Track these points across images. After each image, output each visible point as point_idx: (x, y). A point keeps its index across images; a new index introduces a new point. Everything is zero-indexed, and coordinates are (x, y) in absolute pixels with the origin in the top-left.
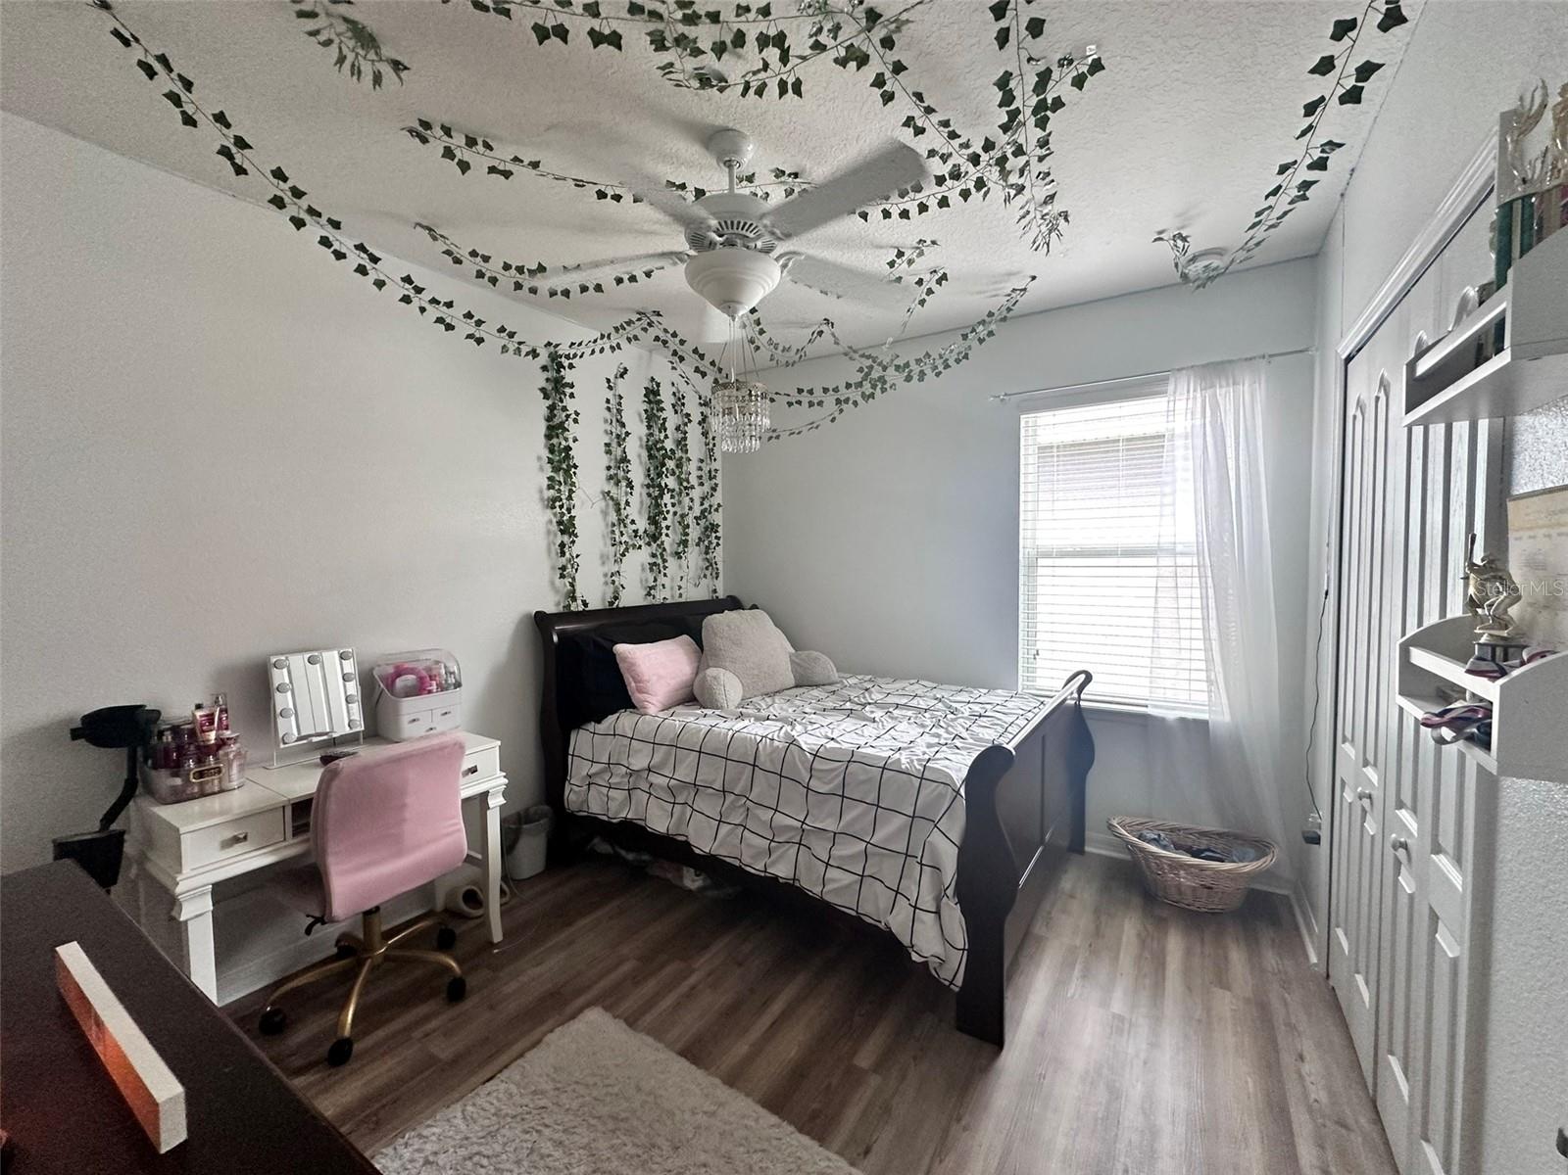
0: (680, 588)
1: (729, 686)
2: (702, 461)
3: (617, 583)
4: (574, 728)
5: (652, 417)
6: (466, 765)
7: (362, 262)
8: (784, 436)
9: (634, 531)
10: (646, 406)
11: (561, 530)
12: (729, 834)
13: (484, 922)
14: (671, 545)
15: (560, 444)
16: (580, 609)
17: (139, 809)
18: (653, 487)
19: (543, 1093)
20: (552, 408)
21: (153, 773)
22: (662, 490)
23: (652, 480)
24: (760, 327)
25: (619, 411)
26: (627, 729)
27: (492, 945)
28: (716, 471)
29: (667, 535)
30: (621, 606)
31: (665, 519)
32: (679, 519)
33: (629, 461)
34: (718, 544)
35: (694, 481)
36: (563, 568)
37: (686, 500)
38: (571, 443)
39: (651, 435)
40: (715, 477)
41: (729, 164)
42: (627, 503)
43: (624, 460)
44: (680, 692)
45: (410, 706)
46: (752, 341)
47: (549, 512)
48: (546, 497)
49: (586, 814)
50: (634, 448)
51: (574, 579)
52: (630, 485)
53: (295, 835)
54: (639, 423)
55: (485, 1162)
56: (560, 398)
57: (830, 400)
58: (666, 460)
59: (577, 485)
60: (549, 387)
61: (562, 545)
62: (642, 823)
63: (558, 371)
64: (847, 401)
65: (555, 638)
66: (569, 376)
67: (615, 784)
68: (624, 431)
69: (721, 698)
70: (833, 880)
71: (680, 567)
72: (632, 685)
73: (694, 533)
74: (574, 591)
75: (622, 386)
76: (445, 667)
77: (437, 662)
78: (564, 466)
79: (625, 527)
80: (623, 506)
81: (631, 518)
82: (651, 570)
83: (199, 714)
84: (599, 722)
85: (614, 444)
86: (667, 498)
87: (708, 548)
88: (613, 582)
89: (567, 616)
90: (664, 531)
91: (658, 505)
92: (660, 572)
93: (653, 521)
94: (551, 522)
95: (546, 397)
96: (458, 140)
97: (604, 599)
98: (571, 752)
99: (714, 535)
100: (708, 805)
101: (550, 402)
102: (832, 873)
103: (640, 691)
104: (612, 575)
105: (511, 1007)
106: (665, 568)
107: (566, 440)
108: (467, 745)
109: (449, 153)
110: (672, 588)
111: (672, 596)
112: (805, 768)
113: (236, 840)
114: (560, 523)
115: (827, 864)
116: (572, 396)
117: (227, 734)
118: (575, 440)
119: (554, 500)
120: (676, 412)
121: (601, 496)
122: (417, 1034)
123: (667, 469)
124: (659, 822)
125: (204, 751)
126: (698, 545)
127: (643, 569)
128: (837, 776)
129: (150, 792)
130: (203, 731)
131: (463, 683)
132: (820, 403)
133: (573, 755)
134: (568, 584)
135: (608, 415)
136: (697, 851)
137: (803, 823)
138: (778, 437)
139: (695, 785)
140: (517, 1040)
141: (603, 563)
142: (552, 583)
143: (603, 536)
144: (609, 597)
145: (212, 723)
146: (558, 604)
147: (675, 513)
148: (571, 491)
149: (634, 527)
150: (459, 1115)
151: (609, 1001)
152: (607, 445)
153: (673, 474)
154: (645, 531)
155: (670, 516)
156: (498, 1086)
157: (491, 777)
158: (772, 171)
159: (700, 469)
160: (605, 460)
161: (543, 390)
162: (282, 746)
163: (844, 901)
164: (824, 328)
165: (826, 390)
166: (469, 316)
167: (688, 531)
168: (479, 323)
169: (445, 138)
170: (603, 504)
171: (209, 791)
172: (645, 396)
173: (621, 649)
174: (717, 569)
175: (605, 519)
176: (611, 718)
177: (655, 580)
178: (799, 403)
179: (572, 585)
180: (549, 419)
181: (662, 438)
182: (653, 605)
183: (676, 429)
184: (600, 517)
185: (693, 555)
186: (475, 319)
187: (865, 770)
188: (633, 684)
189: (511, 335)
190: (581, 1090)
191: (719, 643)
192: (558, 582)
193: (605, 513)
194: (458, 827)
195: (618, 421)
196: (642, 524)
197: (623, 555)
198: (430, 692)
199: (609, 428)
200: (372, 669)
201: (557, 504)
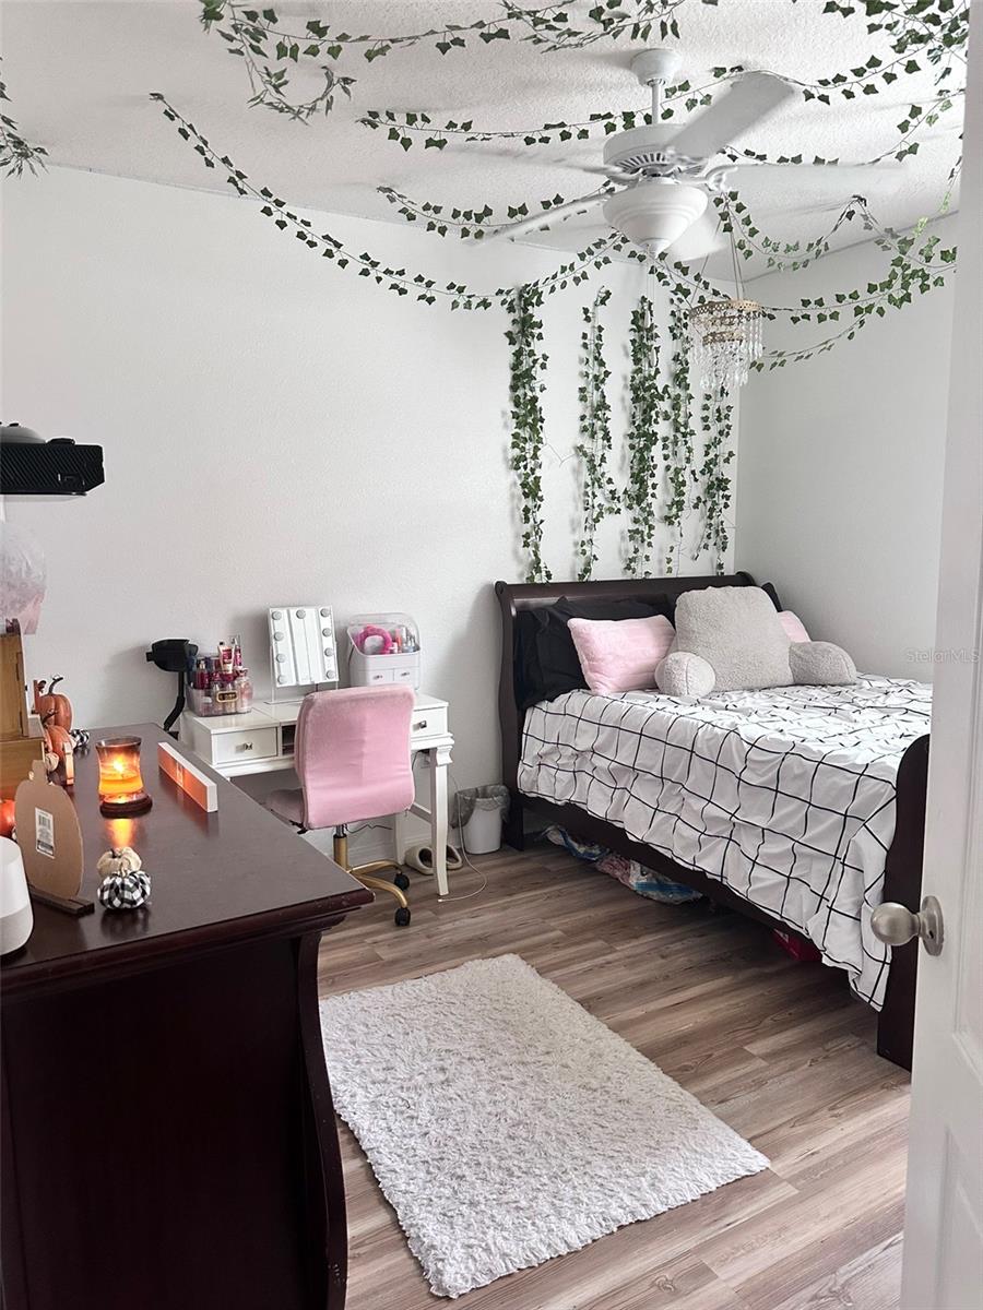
0: (669, 561)
1: (695, 672)
2: (708, 397)
3: (588, 553)
4: (530, 706)
5: (641, 348)
6: (416, 719)
7: (329, 248)
8: (790, 360)
9: (611, 492)
10: (633, 336)
11: (524, 493)
12: (664, 821)
13: (433, 877)
14: (661, 508)
15: (525, 394)
16: (544, 581)
17: (185, 718)
18: (639, 436)
19: (455, 995)
20: (518, 354)
21: (194, 691)
22: (652, 438)
23: (638, 428)
24: (751, 226)
25: (598, 347)
26: (576, 707)
27: (439, 896)
28: (729, 408)
29: (653, 496)
30: (592, 579)
31: (653, 475)
32: (671, 474)
33: (608, 408)
34: (726, 506)
35: (695, 424)
36: (527, 536)
37: (682, 451)
38: (537, 393)
39: (639, 371)
40: (727, 417)
41: (652, 84)
42: (603, 459)
43: (603, 406)
44: (639, 676)
45: (375, 664)
46: (741, 247)
47: (513, 472)
48: (510, 457)
49: (534, 795)
50: (616, 392)
51: (537, 546)
52: (607, 437)
53: (284, 753)
54: (624, 358)
55: (403, 1021)
56: (527, 341)
57: (846, 310)
58: (656, 401)
59: (544, 441)
60: (515, 329)
61: (527, 510)
62: (584, 807)
63: (525, 310)
64: (869, 309)
65: (514, 612)
66: (537, 313)
67: (563, 765)
68: (603, 370)
69: (681, 685)
70: (758, 879)
71: (673, 535)
72: (585, 664)
73: (693, 491)
74: (538, 561)
75: (602, 316)
76: (407, 631)
77: (400, 626)
78: (530, 420)
79: (600, 487)
80: (597, 462)
81: (607, 476)
82: (632, 538)
83: (222, 648)
84: (552, 701)
85: (590, 388)
86: (657, 451)
87: (712, 510)
88: (584, 553)
89: (530, 588)
90: (650, 491)
91: (642, 459)
92: (643, 541)
93: (637, 478)
94: (515, 483)
95: (512, 342)
96: (401, 119)
97: (573, 572)
98: (525, 731)
99: (721, 493)
100: (646, 791)
101: (516, 347)
102: (758, 871)
103: (594, 670)
104: (583, 544)
105: (445, 939)
106: (650, 536)
107: (532, 389)
108: (416, 701)
109: (393, 135)
110: (660, 561)
111: (661, 571)
112: (740, 756)
113: (247, 747)
114: (524, 485)
115: (754, 862)
116: (540, 337)
117: (240, 668)
118: (543, 389)
119: (518, 460)
120: (675, 337)
121: (573, 452)
122: (369, 941)
123: (657, 413)
124: (598, 807)
125: (227, 679)
126: (696, 506)
127: (623, 538)
128: (774, 766)
129: (192, 709)
130: (224, 663)
131: (421, 646)
132: (834, 316)
133: (527, 735)
134: (532, 553)
135: (584, 354)
136: (631, 838)
137: (733, 815)
138: (782, 364)
139: (634, 768)
140: (442, 961)
141: (574, 530)
142: (515, 552)
143: (575, 500)
144: (579, 570)
145: (230, 658)
146: (521, 575)
147: (668, 468)
148: (536, 449)
149: (611, 487)
150: (390, 991)
151: (526, 954)
152: (582, 390)
153: (667, 417)
154: (625, 492)
155: (659, 472)
156: (423, 983)
157: (438, 736)
158: (711, 71)
159: (706, 408)
160: (579, 408)
161: (509, 334)
162: (278, 685)
163: (767, 903)
164: (856, 207)
165: (840, 298)
166: (420, 279)
167: (684, 489)
168: (429, 284)
169: (390, 122)
170: (575, 461)
171: (228, 712)
172: (633, 322)
173: (575, 623)
174: (725, 537)
175: (577, 479)
176: (563, 697)
177: (636, 551)
178: (806, 317)
179: (536, 555)
180: (514, 367)
181: (653, 374)
182: (632, 580)
183: (674, 359)
184: (571, 478)
185: (692, 521)
186: (426, 281)
187: (801, 762)
188: (586, 662)
189: (461, 290)
190: (486, 1001)
191: (694, 624)
192: (522, 550)
193: (576, 472)
194: (406, 773)
195: (596, 358)
196: (622, 483)
197: (596, 521)
198: (392, 652)
199: (584, 369)
200: (346, 628)
201: (522, 464)
